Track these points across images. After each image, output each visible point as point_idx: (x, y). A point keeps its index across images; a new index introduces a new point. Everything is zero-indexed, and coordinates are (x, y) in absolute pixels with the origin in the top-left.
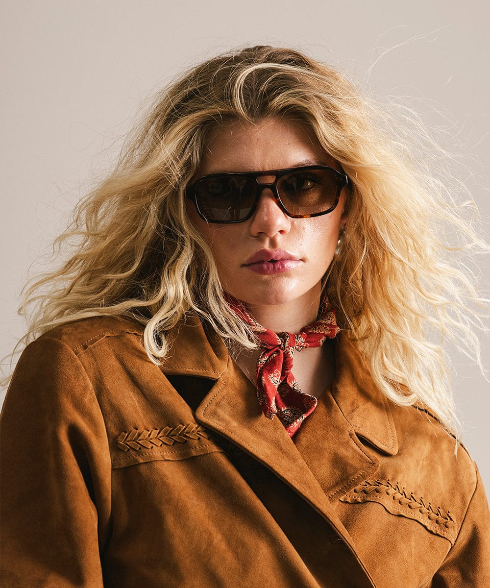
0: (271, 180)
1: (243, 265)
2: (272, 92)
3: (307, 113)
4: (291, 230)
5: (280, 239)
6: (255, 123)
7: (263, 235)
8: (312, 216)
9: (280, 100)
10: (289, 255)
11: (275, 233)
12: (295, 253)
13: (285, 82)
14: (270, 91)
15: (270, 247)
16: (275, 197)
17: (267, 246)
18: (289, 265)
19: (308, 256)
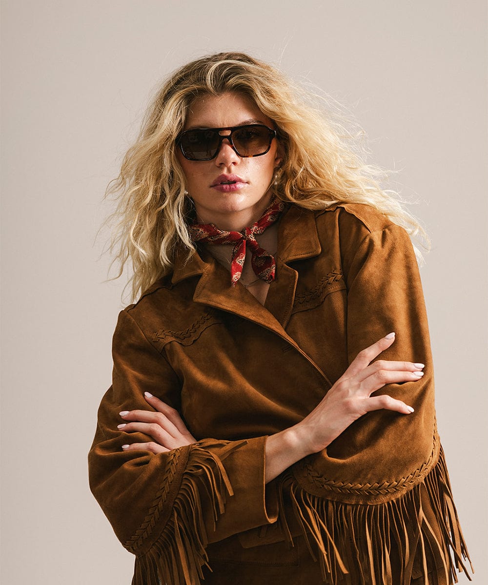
0: (228, 133)
1: (211, 187)
2: (227, 76)
3: (250, 90)
4: (241, 163)
5: (233, 168)
6: (218, 95)
7: (223, 165)
8: (254, 156)
9: (232, 81)
10: (239, 178)
11: (230, 164)
12: (243, 178)
13: (236, 71)
14: (226, 76)
15: (227, 173)
16: (230, 144)
17: (225, 172)
18: (239, 185)
19: (251, 180)
